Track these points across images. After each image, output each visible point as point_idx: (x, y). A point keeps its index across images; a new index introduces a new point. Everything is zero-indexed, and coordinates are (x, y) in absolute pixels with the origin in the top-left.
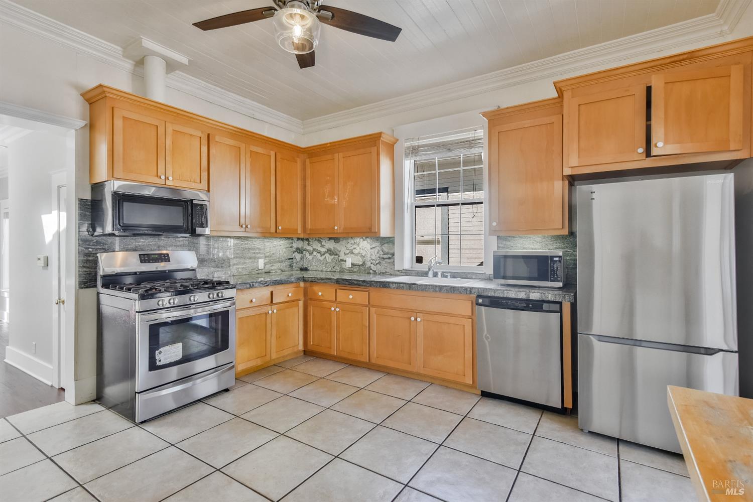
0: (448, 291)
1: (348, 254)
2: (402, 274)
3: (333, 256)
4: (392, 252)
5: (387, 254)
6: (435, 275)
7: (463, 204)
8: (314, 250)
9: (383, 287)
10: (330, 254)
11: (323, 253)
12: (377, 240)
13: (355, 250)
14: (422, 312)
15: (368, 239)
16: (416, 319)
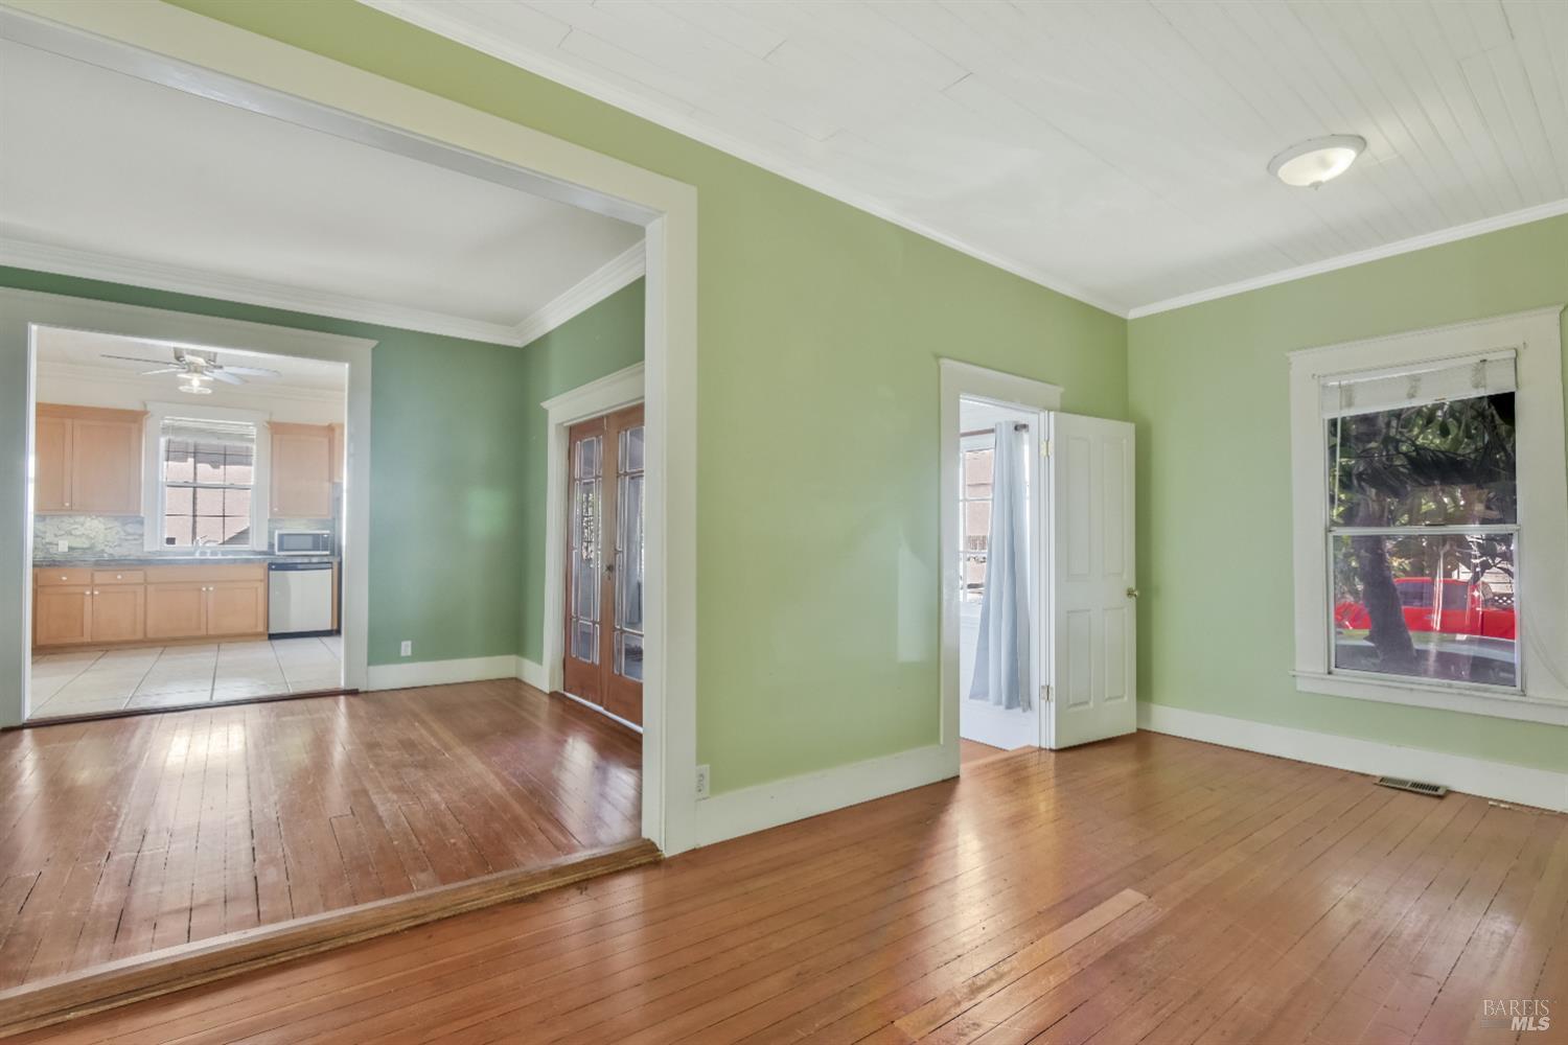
0: (242, 562)
2: (158, 554)
4: (139, 532)
5: (132, 534)
12: (117, 519)
13: (77, 531)
14: (212, 582)
16: (207, 590)
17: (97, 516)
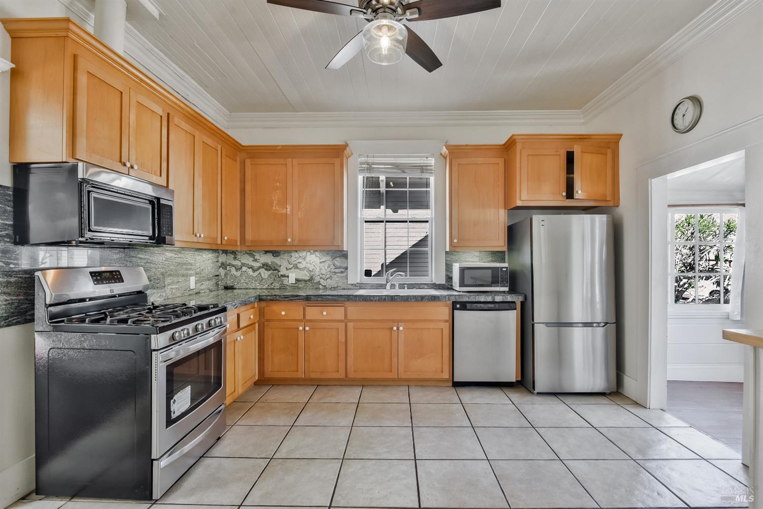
0: (429, 300)
1: (290, 269)
2: (356, 288)
3: (270, 272)
4: (345, 266)
5: (340, 268)
6: (393, 286)
7: (410, 222)
8: (243, 265)
9: (363, 300)
10: (266, 269)
11: (256, 268)
12: (328, 254)
13: (301, 264)
14: (402, 321)
15: (317, 253)
16: (398, 329)
17: (315, 251)
